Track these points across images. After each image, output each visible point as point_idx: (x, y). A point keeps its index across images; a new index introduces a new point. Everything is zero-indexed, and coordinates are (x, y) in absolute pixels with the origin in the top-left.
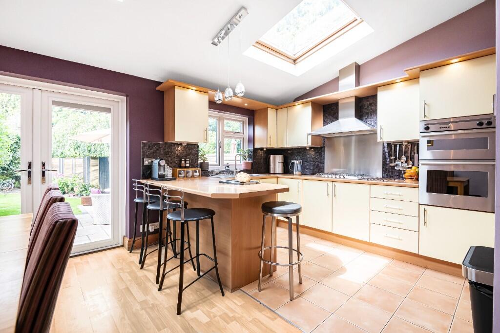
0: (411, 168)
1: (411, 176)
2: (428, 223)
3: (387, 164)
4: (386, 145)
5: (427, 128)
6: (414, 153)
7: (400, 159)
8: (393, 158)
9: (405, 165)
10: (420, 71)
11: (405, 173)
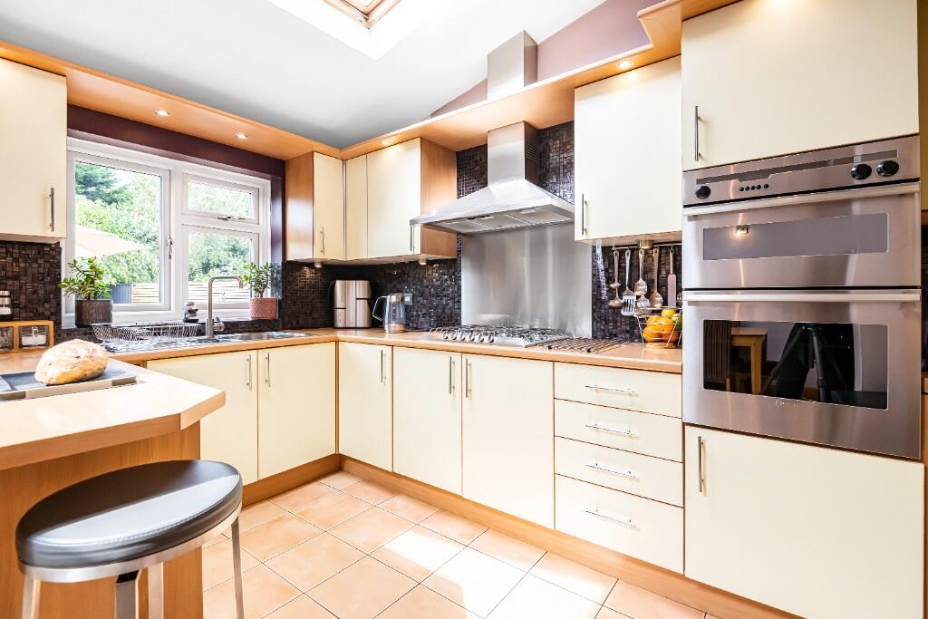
0: (659, 312)
1: (660, 335)
2: (708, 482)
3: (603, 302)
4: (599, 251)
5: (704, 192)
6: (668, 273)
7: (632, 288)
8: (615, 285)
9: (644, 303)
10: (684, 20)
11: (644, 326)
